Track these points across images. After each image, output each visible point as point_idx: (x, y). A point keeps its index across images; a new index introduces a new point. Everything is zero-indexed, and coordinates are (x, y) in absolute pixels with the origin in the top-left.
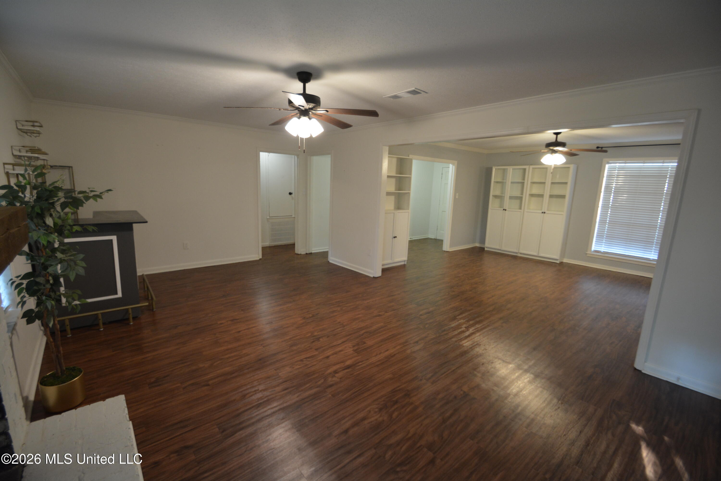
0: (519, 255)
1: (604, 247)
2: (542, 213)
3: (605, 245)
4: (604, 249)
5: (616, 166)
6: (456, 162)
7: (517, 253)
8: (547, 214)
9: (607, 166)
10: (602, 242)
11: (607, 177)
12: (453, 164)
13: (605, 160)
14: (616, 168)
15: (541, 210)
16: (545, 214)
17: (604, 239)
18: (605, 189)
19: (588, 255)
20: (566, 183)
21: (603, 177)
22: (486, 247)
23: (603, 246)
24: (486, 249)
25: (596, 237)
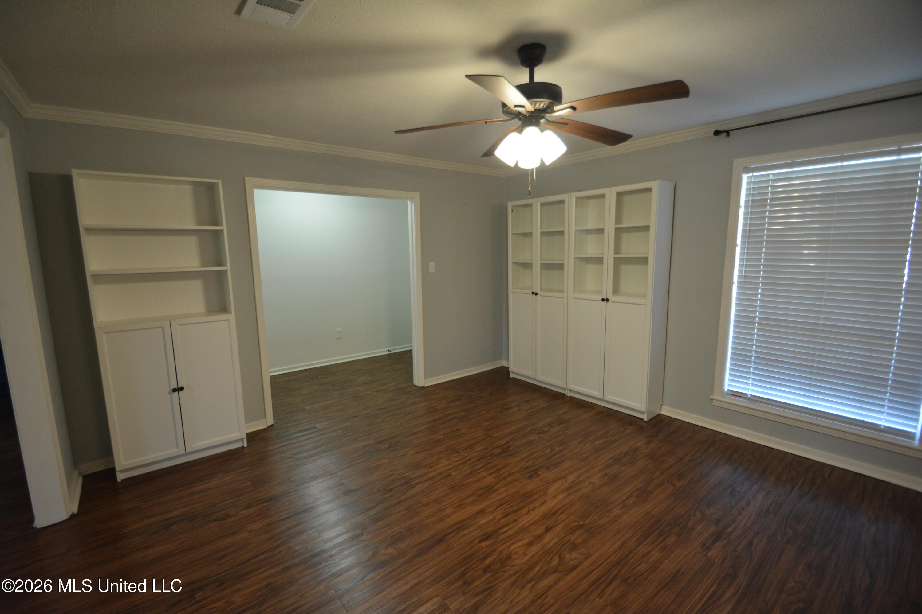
0: (568, 394)
1: (753, 385)
2: (603, 300)
3: (753, 379)
4: (752, 390)
5: (769, 175)
6: (417, 195)
7: (565, 389)
8: (613, 302)
9: (745, 177)
10: (749, 373)
11: (746, 207)
12: (411, 199)
13: (738, 163)
14: (768, 181)
15: (600, 292)
16: (609, 303)
17: (752, 365)
18: (743, 237)
19: (715, 403)
20: (646, 228)
21: (738, 207)
22: (512, 372)
23: (751, 381)
24: (512, 376)
25: (732, 359)
